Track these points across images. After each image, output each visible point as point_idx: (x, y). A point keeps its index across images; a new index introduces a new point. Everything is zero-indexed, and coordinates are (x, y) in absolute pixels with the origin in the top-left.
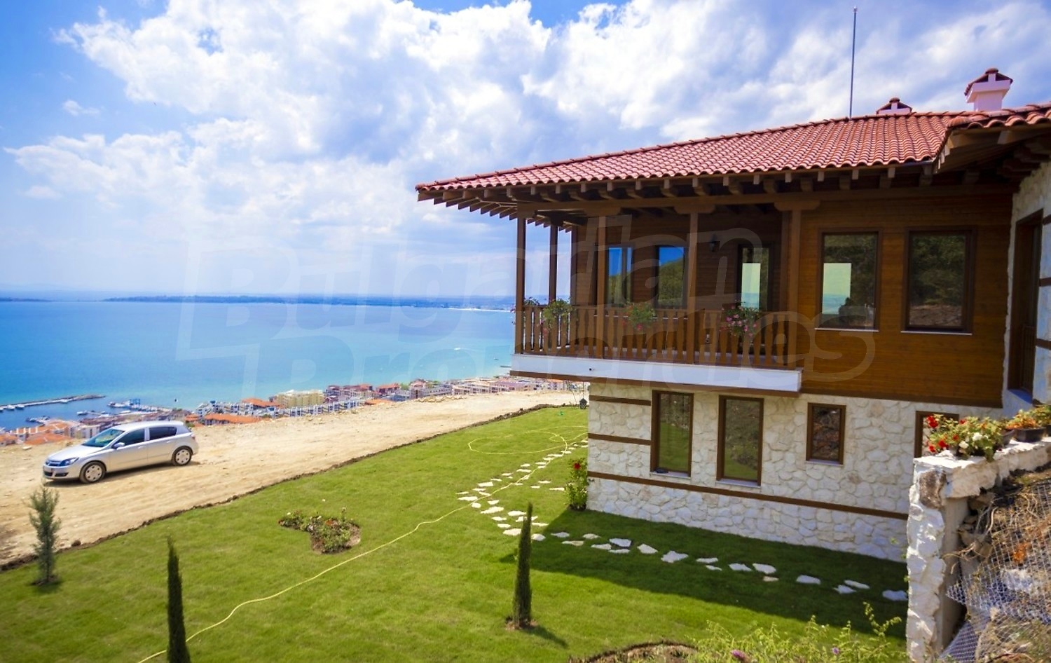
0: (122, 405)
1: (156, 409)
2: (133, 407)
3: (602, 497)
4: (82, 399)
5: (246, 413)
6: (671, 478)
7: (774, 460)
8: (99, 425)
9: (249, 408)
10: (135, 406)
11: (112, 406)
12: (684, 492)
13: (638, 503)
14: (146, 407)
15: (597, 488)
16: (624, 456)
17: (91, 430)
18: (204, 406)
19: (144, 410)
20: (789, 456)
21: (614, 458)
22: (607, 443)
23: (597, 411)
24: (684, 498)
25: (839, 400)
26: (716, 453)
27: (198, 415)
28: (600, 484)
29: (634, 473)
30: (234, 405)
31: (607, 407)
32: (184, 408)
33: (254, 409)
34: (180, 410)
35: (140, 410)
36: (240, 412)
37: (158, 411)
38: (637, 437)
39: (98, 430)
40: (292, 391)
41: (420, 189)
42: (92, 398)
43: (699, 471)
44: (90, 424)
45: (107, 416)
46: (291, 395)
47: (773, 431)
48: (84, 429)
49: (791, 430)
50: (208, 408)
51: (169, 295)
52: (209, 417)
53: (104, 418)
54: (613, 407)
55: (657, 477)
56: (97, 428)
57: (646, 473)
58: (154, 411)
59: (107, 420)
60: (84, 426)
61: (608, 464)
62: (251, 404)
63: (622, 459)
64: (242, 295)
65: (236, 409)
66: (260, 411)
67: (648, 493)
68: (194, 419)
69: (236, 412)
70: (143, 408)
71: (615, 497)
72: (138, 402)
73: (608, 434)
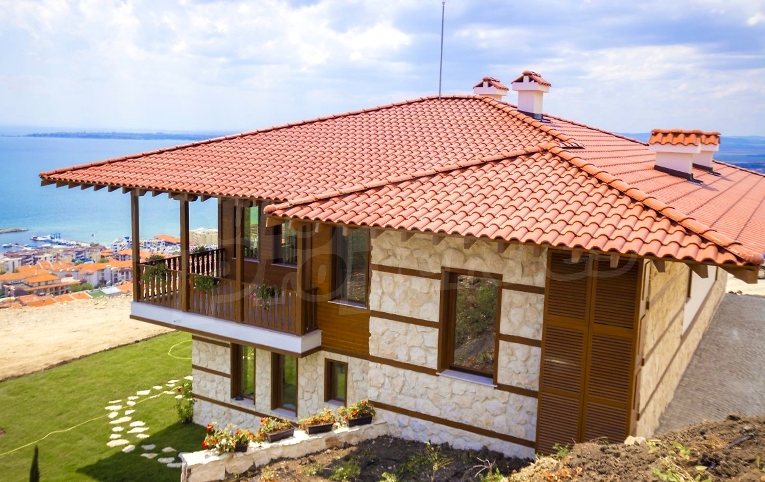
0: (45, 239)
1: (75, 243)
2: (53, 240)
3: (202, 414)
4: (7, 232)
5: (158, 249)
6: (243, 404)
7: (305, 398)
8: (21, 259)
9: (161, 245)
10: (56, 240)
11: (35, 240)
12: (251, 416)
13: (224, 421)
14: (65, 242)
15: (199, 407)
16: (215, 385)
17: (13, 263)
18: (119, 242)
19: (63, 244)
20: (315, 396)
21: (209, 385)
22: (204, 373)
23: (197, 348)
24: (252, 420)
25: (343, 358)
26: (270, 389)
27: (112, 250)
28: (201, 405)
29: (221, 398)
30: (147, 241)
31: (203, 346)
32: (102, 244)
33: (166, 245)
34: (97, 245)
35: (60, 244)
36: (152, 248)
37: (77, 245)
38: (222, 371)
39: (20, 262)
40: (202, 229)
41: (42, 177)
42: (16, 231)
43: (260, 402)
44: (12, 257)
45: (29, 249)
46: (200, 233)
47: (305, 377)
48: (7, 262)
49: (315, 377)
50: (122, 243)
51: (88, 132)
52: (123, 253)
53: (27, 251)
54: (207, 347)
55: (235, 403)
56: (19, 260)
57: (228, 399)
58: (73, 245)
59: (27, 253)
60: (7, 259)
61: (205, 389)
62: (162, 240)
63: (213, 387)
64: (159, 132)
65: (148, 245)
66: (171, 248)
67: (230, 414)
68: (109, 254)
69: (149, 248)
70: (63, 242)
71: (210, 415)
72: (58, 236)
73: (204, 366)
